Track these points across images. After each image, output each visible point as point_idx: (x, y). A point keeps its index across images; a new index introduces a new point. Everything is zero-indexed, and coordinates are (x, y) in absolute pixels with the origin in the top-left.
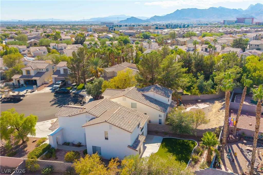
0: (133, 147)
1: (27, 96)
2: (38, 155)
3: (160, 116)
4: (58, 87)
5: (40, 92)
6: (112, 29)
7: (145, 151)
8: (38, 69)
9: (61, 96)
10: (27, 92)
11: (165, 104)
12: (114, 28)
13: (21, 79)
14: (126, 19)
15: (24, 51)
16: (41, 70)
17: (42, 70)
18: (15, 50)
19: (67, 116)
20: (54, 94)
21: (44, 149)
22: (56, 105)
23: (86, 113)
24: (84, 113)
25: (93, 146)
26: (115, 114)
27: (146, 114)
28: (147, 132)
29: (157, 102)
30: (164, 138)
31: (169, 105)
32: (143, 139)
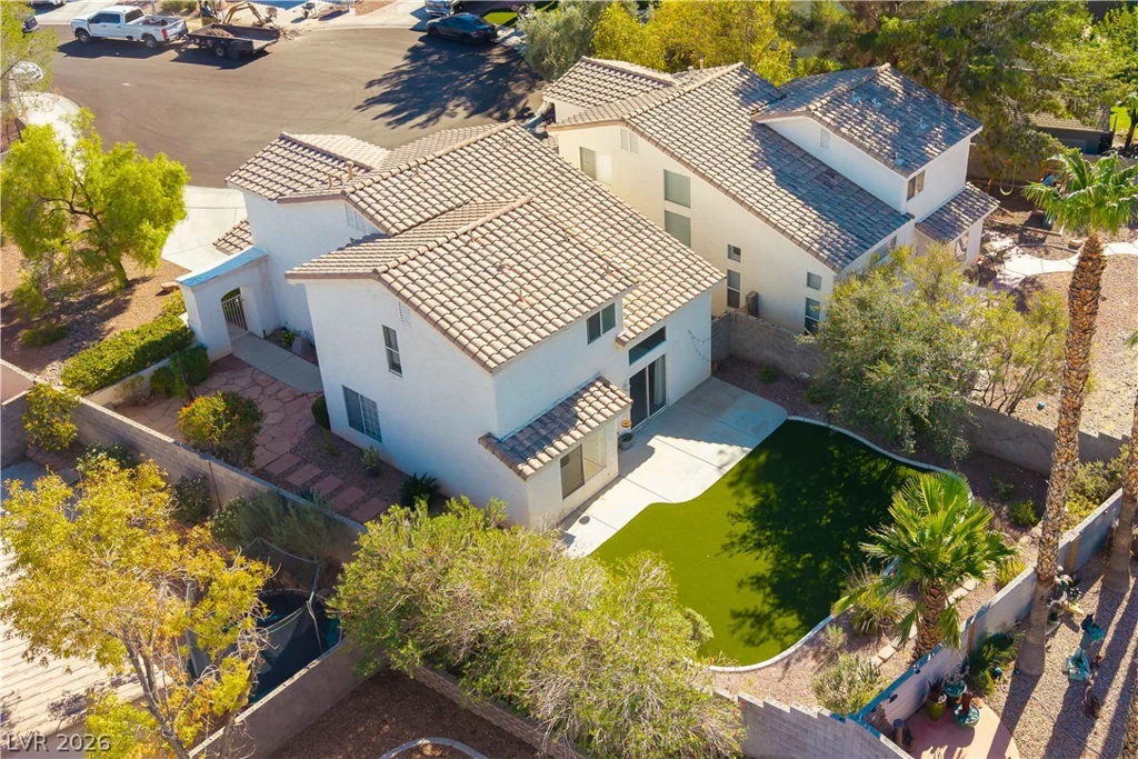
0: (511, 447)
1: (297, 39)
2: (103, 370)
3: (812, 281)
4: (447, 6)
5: (365, 22)
7: (629, 476)
9: (440, 59)
10: (306, 14)
11: (884, 206)
19: (271, 200)
20: (421, 39)
21: (152, 344)
22: (384, 105)
23: (342, 203)
24: (335, 197)
25: (345, 389)
26: (467, 238)
27: (737, 251)
28: (712, 363)
29: (831, 187)
30: (787, 423)
31: (908, 217)
32: (607, 410)
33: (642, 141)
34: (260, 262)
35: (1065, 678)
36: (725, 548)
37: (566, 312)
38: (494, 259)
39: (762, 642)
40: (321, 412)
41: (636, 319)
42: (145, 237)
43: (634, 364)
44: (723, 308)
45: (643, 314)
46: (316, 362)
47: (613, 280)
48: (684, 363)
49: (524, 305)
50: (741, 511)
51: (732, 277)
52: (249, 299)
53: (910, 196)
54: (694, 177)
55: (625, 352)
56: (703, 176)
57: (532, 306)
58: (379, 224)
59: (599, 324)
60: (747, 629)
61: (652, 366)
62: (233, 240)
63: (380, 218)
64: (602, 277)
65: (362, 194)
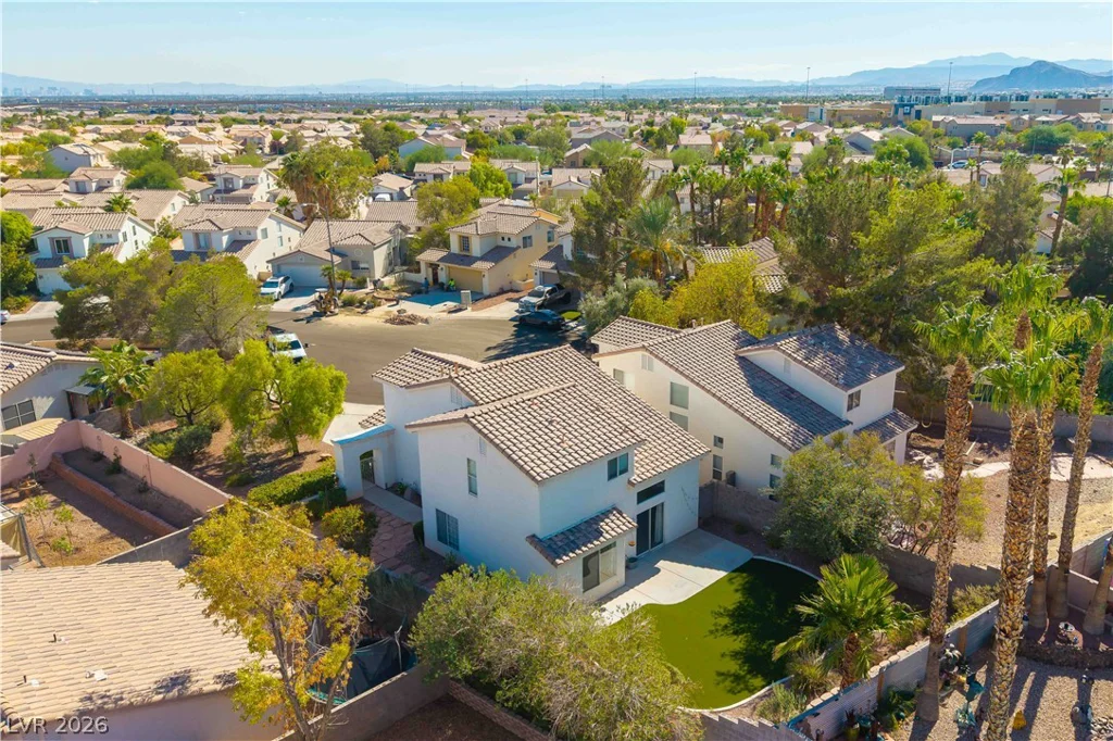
0: (550, 546)
3: (774, 460)
4: (533, 305)
5: (477, 315)
6: (909, 114)
8: (496, 234)
11: (830, 414)
12: (917, 107)
13: (442, 265)
14: (1008, 73)
15: (529, 180)
16: (506, 239)
17: (509, 239)
18: (487, 175)
19: (401, 387)
20: (514, 325)
23: (449, 384)
24: (444, 380)
25: (437, 510)
26: (530, 403)
27: (721, 440)
28: (700, 518)
29: (791, 399)
30: (753, 559)
31: (848, 423)
32: (619, 529)
33: (656, 361)
34: (389, 433)
35: (956, 725)
36: (711, 632)
37: (594, 452)
38: (547, 417)
39: (739, 692)
40: (419, 531)
41: (643, 470)
42: (314, 418)
43: (641, 504)
44: (709, 478)
45: (648, 468)
46: (420, 505)
47: (628, 436)
48: (678, 512)
49: (565, 445)
50: (722, 611)
51: (717, 461)
52: (379, 459)
53: (850, 408)
54: (692, 387)
55: (634, 492)
56: (698, 384)
57: (570, 447)
58: (472, 397)
59: (617, 467)
60: (728, 683)
61: (654, 509)
62: (373, 421)
63: (472, 394)
64: (621, 434)
65: (463, 379)
